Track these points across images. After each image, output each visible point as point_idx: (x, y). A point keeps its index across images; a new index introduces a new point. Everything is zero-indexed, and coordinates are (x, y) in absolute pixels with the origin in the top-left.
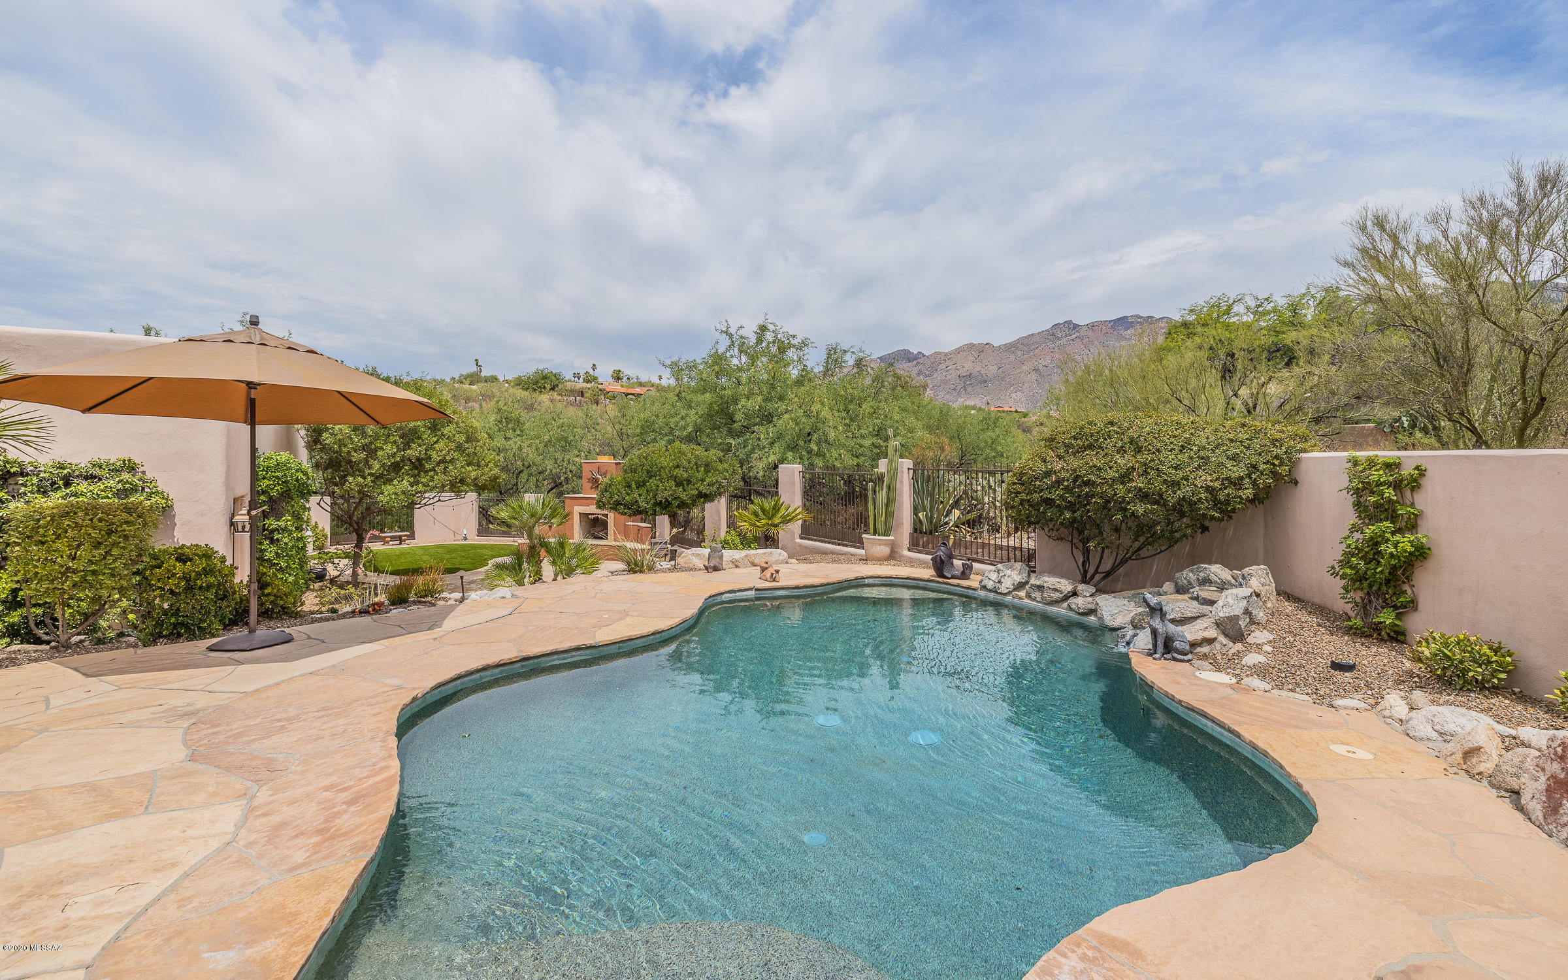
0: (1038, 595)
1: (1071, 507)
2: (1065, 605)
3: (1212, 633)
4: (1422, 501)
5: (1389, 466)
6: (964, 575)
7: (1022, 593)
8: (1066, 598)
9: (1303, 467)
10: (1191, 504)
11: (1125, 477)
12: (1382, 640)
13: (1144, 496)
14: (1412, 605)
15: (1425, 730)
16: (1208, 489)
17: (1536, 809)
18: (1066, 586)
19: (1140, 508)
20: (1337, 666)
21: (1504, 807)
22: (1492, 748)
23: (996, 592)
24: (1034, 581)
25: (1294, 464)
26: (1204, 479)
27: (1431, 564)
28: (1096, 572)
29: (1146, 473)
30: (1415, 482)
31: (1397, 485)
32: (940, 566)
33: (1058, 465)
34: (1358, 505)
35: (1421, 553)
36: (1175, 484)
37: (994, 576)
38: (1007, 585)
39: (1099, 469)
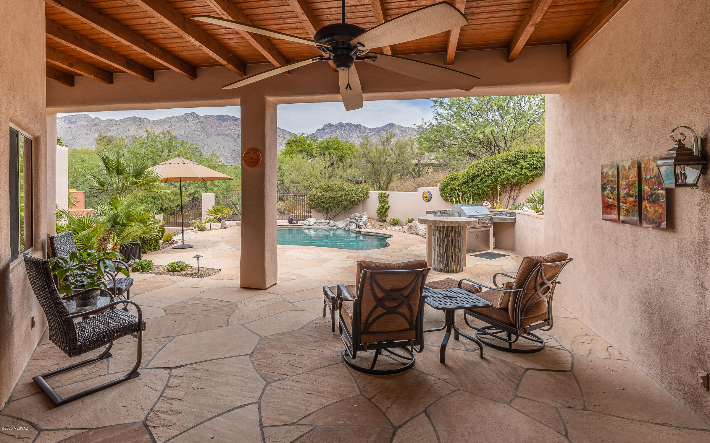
0: (320, 224)
1: (328, 203)
2: (328, 225)
3: (362, 224)
4: (389, 199)
5: (384, 194)
6: (297, 223)
7: (316, 225)
8: (328, 224)
9: (370, 194)
10: (355, 201)
11: (341, 196)
12: (384, 222)
13: (346, 200)
14: (387, 216)
15: (394, 230)
16: (357, 198)
17: (406, 231)
18: (328, 221)
19: (345, 203)
20: (380, 226)
21: (404, 233)
22: (402, 228)
23: (309, 225)
24: (318, 221)
25: (368, 193)
26: (356, 197)
27: (390, 209)
28: (329, 218)
29: (346, 195)
30: (387, 197)
31: (386, 197)
32: (291, 222)
33: (325, 194)
34: (379, 201)
35: (389, 208)
36: (352, 197)
37: (307, 222)
38: (312, 223)
39: (336, 195)
